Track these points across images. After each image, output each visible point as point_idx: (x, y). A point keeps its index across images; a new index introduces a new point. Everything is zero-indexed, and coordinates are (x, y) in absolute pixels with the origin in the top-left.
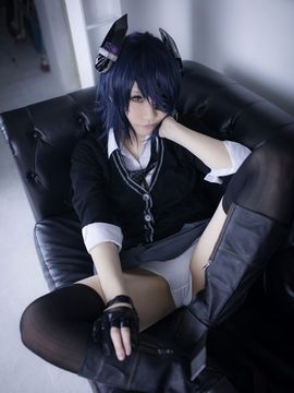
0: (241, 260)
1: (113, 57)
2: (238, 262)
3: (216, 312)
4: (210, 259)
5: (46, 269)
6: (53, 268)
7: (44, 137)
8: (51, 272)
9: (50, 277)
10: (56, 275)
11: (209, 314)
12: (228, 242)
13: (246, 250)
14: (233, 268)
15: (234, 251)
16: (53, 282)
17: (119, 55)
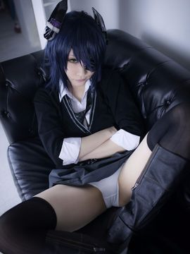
0: (160, 186)
1: (56, 30)
2: (158, 188)
3: (139, 221)
4: (137, 182)
5: (16, 179)
6: (21, 179)
7: (13, 86)
8: (19, 182)
9: (18, 185)
10: (23, 184)
11: (134, 222)
12: (151, 173)
13: (165, 180)
14: (154, 191)
15: (156, 179)
16: (21, 189)
17: (61, 28)
